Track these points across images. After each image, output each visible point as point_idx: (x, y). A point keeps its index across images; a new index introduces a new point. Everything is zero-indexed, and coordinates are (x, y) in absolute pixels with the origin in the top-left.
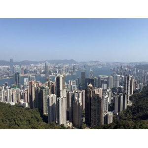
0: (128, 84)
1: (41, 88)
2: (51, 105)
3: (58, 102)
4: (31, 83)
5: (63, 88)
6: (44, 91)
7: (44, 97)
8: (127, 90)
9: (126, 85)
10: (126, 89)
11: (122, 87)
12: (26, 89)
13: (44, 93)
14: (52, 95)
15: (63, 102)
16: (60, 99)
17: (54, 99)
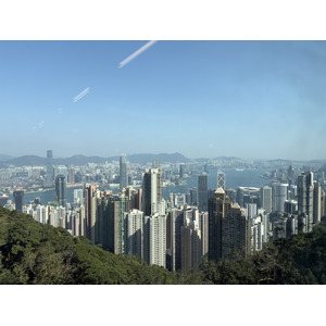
0: (308, 193)
1: (110, 199)
2: (131, 233)
3: (147, 226)
4: (89, 189)
5: (158, 200)
6: (117, 205)
7: (117, 219)
8: (308, 207)
9: (305, 196)
10: (305, 204)
11: (294, 202)
12: (77, 209)
13: (117, 210)
14: (135, 211)
15: (158, 226)
16: (153, 219)
17: (138, 220)
